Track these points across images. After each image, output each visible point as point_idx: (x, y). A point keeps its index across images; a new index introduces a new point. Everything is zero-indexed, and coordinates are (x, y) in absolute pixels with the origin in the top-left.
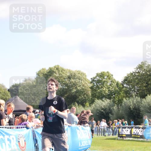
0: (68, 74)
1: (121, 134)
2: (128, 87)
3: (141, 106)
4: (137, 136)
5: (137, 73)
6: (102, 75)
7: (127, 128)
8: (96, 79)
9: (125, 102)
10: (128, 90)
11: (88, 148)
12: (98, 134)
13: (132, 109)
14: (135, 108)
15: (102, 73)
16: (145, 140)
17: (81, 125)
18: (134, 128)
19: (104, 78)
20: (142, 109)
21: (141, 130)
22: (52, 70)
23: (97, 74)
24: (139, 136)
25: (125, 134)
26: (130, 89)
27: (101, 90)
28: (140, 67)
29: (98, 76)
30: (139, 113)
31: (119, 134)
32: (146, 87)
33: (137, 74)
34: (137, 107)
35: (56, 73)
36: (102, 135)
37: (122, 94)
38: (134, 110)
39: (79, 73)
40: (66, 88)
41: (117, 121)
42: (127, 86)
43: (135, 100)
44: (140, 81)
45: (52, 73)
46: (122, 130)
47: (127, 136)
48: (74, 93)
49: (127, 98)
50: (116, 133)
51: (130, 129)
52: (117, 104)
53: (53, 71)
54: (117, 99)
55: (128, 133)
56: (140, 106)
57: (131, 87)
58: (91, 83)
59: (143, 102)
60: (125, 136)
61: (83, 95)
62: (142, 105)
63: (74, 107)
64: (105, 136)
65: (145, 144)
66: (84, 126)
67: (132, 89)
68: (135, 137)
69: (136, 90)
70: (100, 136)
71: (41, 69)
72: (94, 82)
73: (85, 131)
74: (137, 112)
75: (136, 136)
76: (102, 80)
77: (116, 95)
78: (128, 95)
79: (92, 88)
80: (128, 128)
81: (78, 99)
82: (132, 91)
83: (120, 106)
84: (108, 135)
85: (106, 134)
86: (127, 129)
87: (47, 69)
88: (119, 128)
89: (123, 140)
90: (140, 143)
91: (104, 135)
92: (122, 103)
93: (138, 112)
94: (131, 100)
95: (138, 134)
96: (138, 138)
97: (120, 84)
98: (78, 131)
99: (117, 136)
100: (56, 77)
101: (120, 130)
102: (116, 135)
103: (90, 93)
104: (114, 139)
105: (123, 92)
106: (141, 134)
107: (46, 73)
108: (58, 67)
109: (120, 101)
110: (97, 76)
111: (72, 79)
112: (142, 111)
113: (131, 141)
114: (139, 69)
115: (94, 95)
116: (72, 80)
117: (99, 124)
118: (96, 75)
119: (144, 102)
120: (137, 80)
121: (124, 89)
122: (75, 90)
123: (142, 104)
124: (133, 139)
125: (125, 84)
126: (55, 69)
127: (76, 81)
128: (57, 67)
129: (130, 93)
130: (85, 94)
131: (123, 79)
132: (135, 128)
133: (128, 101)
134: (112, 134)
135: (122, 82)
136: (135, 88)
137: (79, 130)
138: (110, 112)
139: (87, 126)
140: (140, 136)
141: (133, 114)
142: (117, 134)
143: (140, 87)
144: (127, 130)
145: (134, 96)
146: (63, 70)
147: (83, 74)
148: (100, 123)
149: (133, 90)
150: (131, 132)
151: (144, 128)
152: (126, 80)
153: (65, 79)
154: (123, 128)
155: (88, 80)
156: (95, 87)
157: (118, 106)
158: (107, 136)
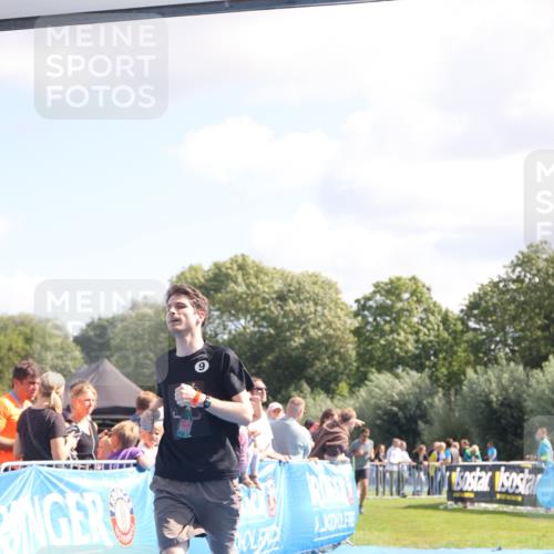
0: (278, 286)
1: (459, 488)
2: (484, 329)
3: (529, 395)
4: (513, 498)
5: (514, 281)
6: (392, 289)
7: (478, 469)
8: (371, 303)
9: (470, 380)
10: (484, 340)
11: (344, 538)
12: (381, 489)
13: (494, 405)
14: (506, 402)
15: (391, 282)
16: (541, 511)
17: (321, 458)
18: (503, 469)
19: (401, 300)
20: (529, 404)
21: (526, 475)
22: (224, 270)
23: (377, 286)
24: (520, 499)
25: (472, 491)
26: (490, 336)
27: (390, 338)
28: (525, 261)
29: (379, 292)
30: (521, 419)
31: (451, 491)
32: (544, 328)
33: (513, 286)
34: (513, 397)
35: (236, 282)
36: (392, 494)
37: (461, 352)
38: (503, 409)
39: (315, 279)
40: (272, 331)
41: (444, 445)
42: (477, 326)
43: (506, 376)
44: (524, 310)
45: (222, 282)
46: (462, 477)
47: (480, 496)
48: (297, 348)
49: (478, 368)
50: (441, 485)
51: (490, 474)
52: (443, 388)
53: (227, 276)
54: (444, 370)
56: (525, 396)
57: (492, 330)
58: (356, 314)
59: (533, 382)
60: (472, 495)
61: (328, 358)
62: (531, 391)
63: (298, 399)
64: (404, 496)
65: (542, 524)
66: (332, 463)
67: (497, 335)
68: (507, 502)
69: (509, 342)
70: (387, 496)
71: (187, 266)
72: (366, 313)
73: (335, 480)
74: (513, 417)
75: (510, 498)
76: (392, 307)
77: (441, 356)
78: (481, 355)
79: (357, 332)
80: (483, 468)
81: (310, 372)
82: (497, 343)
83: (456, 394)
84: (414, 494)
85: (408, 489)
86: (478, 473)
87: (206, 267)
88: (451, 468)
89: (464, 510)
91: (398, 493)
92: (460, 382)
93: (515, 414)
94: (492, 373)
95: (517, 491)
96: (516, 503)
97: (456, 320)
98: (311, 479)
99: (444, 496)
100: (234, 292)
101: (455, 476)
102: (440, 493)
103: (351, 350)
104: (435, 507)
105: (464, 346)
106: (527, 492)
107: (202, 280)
108: (244, 260)
109: (455, 379)
110: (375, 292)
111: (290, 302)
112: (531, 411)
114: (519, 269)
115: (368, 356)
116: (291, 306)
117: (382, 454)
118: (372, 289)
119: (538, 382)
120: (512, 307)
121: (470, 335)
122: (302, 341)
123: (529, 386)
124: (501, 509)
125: (473, 319)
126: (235, 267)
127: (306, 311)
128: (240, 261)
129: (490, 350)
130: (334, 353)
131: (467, 302)
132: (505, 471)
133: (482, 379)
134: (426, 489)
135: (462, 311)
136: (506, 334)
137: (316, 476)
138: (424, 416)
139: (343, 462)
140: (523, 496)
141: (498, 420)
142: (445, 489)
143: (522, 330)
144: (480, 478)
145: (504, 362)
146: (260, 271)
147: (330, 285)
148: (386, 452)
149: (498, 339)
150: (492, 483)
151: (536, 471)
152: (477, 306)
153: (268, 302)
154: (465, 469)
155: (347, 307)
156: (370, 328)
157: (447, 396)
158: (410, 497)
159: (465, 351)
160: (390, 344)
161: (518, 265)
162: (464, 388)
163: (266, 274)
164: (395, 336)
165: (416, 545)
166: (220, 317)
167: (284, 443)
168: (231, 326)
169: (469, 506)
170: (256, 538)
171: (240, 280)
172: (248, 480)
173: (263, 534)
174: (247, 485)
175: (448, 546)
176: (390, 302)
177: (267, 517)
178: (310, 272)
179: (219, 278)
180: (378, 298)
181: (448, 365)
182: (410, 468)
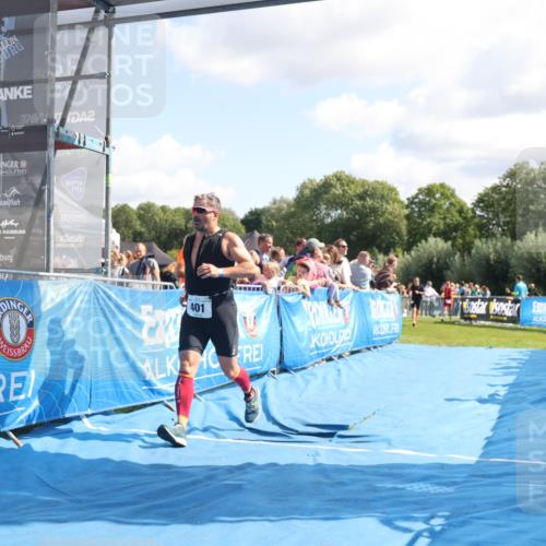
0: (359, 190)
1: (467, 312)
2: (486, 216)
3: (513, 256)
4: (501, 318)
5: (505, 187)
6: (429, 191)
7: (479, 300)
8: (417, 200)
9: (478, 247)
10: (486, 223)
11: (394, 339)
13: (492, 262)
14: (499, 260)
16: (519, 326)
19: (435, 198)
20: (513, 262)
21: (509, 304)
22: (329, 181)
23: (420, 190)
24: (505, 319)
25: (475, 314)
26: (490, 220)
27: (428, 220)
28: (512, 175)
29: (421, 193)
30: (507, 271)
31: (462, 314)
33: (504, 190)
34: (502, 257)
35: (336, 188)
36: (426, 315)
37: (471, 230)
38: (497, 265)
40: (357, 217)
42: (482, 214)
43: (499, 244)
45: (328, 188)
46: (469, 305)
47: (480, 317)
48: (370, 229)
49: (484, 240)
50: (456, 310)
51: (487, 303)
53: (331, 186)
54: (460, 241)
55: (482, 311)
56: (510, 256)
57: (491, 216)
58: (407, 207)
59: (516, 248)
60: (475, 316)
62: (514, 253)
64: (434, 316)
65: (518, 333)
67: (494, 220)
68: (497, 320)
69: (501, 224)
72: (413, 206)
73: (387, 303)
74: (502, 269)
75: (499, 318)
76: (429, 201)
77: (459, 233)
78: (483, 232)
79: (408, 217)
80: (483, 300)
81: (378, 241)
82: (494, 225)
83: (468, 255)
86: (479, 302)
87: (318, 181)
88: (463, 300)
89: (471, 325)
90: (507, 332)
91: (430, 314)
92: (472, 248)
93: (504, 268)
94: (490, 243)
95: (504, 314)
96: (502, 321)
98: (372, 303)
99: (458, 317)
100: (335, 194)
101: (465, 304)
102: (456, 314)
103: (403, 226)
104: (453, 323)
105: (472, 226)
106: (510, 315)
107: (316, 187)
108: (341, 174)
109: (467, 246)
110: (418, 194)
111: (368, 200)
112: (514, 266)
113: (487, 329)
114: (508, 179)
115: (414, 232)
116: (369, 202)
118: (417, 192)
119: (519, 248)
121: (476, 220)
122: (374, 225)
123: (513, 250)
125: (479, 209)
126: (335, 179)
127: (376, 205)
128: (338, 175)
129: (489, 229)
130: (393, 231)
132: (496, 301)
133: (484, 246)
135: (473, 204)
136: (499, 218)
137: (376, 300)
138: (448, 268)
140: (508, 317)
141: (493, 271)
142: (459, 312)
143: (509, 217)
144: (480, 306)
145: (498, 236)
146: (351, 181)
147: (392, 190)
149: (494, 222)
150: (488, 308)
151: (516, 301)
152: (483, 201)
154: (471, 300)
155: (402, 203)
156: (416, 215)
157: (462, 256)
158: (437, 317)
159: (474, 230)
160: (429, 224)
161: (507, 177)
162: (473, 251)
163: (353, 183)
164: (432, 219)
165: (439, 344)
166: (326, 208)
168: (333, 214)
169: (474, 323)
170: (337, 336)
171: (338, 186)
172: (333, 301)
173: (342, 334)
175: (458, 345)
177: (343, 323)
179: (326, 186)
180: (420, 197)
181: (463, 237)
182: (438, 299)
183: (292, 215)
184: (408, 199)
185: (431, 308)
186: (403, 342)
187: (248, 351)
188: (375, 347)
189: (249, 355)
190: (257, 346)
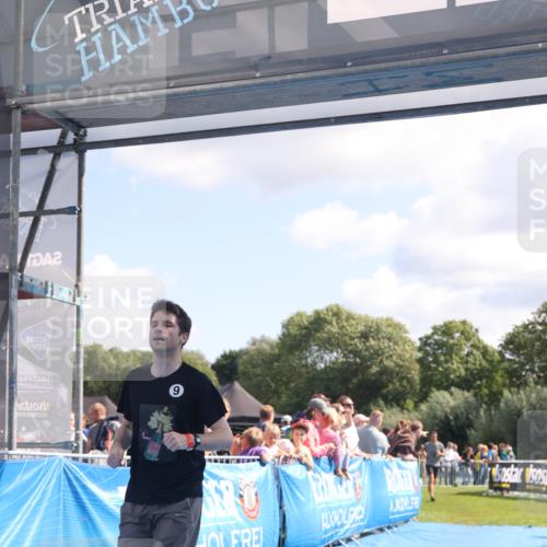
0: (361, 328)
1: (498, 480)
2: (517, 359)
5: (540, 324)
6: (447, 330)
7: (513, 466)
8: (430, 341)
9: (506, 398)
10: (517, 368)
11: (412, 516)
15: (445, 325)
17: (395, 456)
18: (532, 466)
19: (453, 338)
22: (322, 316)
23: (435, 328)
25: (508, 483)
26: (522, 365)
27: (446, 366)
29: (436, 333)
31: (491, 482)
33: (539, 328)
35: (330, 323)
36: (446, 484)
37: (499, 377)
39: (390, 323)
40: (358, 360)
41: (486, 447)
42: (512, 358)
43: (534, 395)
45: (320, 325)
46: (500, 472)
47: (514, 487)
48: (374, 374)
49: (512, 389)
50: (484, 478)
51: (522, 470)
52: (486, 403)
53: (325, 321)
54: (485, 391)
55: (516, 479)
57: (523, 360)
58: (420, 349)
60: (508, 486)
61: (399, 381)
63: (378, 412)
64: (456, 485)
66: (403, 459)
67: (525, 365)
68: (535, 491)
69: (536, 369)
70: (443, 486)
72: (428, 348)
73: (404, 472)
75: (538, 488)
76: (447, 342)
77: (484, 381)
78: (514, 379)
79: (420, 361)
80: (516, 465)
81: (384, 391)
82: (527, 371)
83: (495, 409)
84: (463, 484)
85: (459, 480)
86: (512, 468)
87: (309, 314)
88: (492, 465)
89: (502, 497)
91: (451, 483)
92: (499, 400)
94: (523, 393)
96: (540, 492)
98: (387, 472)
99: (486, 486)
100: (329, 332)
101: (495, 471)
104: (479, 494)
105: (500, 372)
107: (306, 323)
108: (338, 308)
109: (495, 398)
110: (433, 334)
111: (371, 340)
113: (523, 502)
114: (544, 315)
115: (428, 380)
116: (372, 342)
118: (431, 331)
121: (506, 364)
122: (378, 369)
124: (529, 496)
125: (508, 352)
126: (330, 313)
127: (382, 346)
128: (335, 310)
129: (521, 376)
130: (402, 379)
131: (504, 339)
132: (534, 468)
133: (515, 398)
134: (472, 480)
135: (501, 345)
136: (534, 363)
137: (391, 469)
138: (470, 425)
139: (412, 460)
142: (487, 480)
144: (514, 473)
145: (532, 385)
146: (350, 317)
147: (399, 327)
149: (528, 367)
150: (523, 476)
152: (512, 342)
153: (353, 339)
154: (502, 465)
155: (413, 344)
156: (431, 359)
157: (488, 410)
158: (460, 486)
159: (502, 377)
160: (446, 370)
161: (543, 312)
162: (502, 405)
163: (354, 319)
164: (450, 365)
165: (466, 523)
166: (319, 350)
167: (367, 445)
168: (327, 357)
169: (506, 494)
170: (347, 515)
171: (334, 323)
172: (341, 472)
173: (352, 513)
174: (339, 476)
175: (491, 523)
176: (445, 340)
177: (354, 499)
178: (385, 317)
179: (318, 321)
180: (436, 337)
181: (489, 387)
182: (460, 464)
183: (277, 358)
184: (420, 339)
185: (451, 475)
186: (422, 520)
187: (246, 536)
188: (389, 528)
189: (248, 541)
190: (257, 529)
